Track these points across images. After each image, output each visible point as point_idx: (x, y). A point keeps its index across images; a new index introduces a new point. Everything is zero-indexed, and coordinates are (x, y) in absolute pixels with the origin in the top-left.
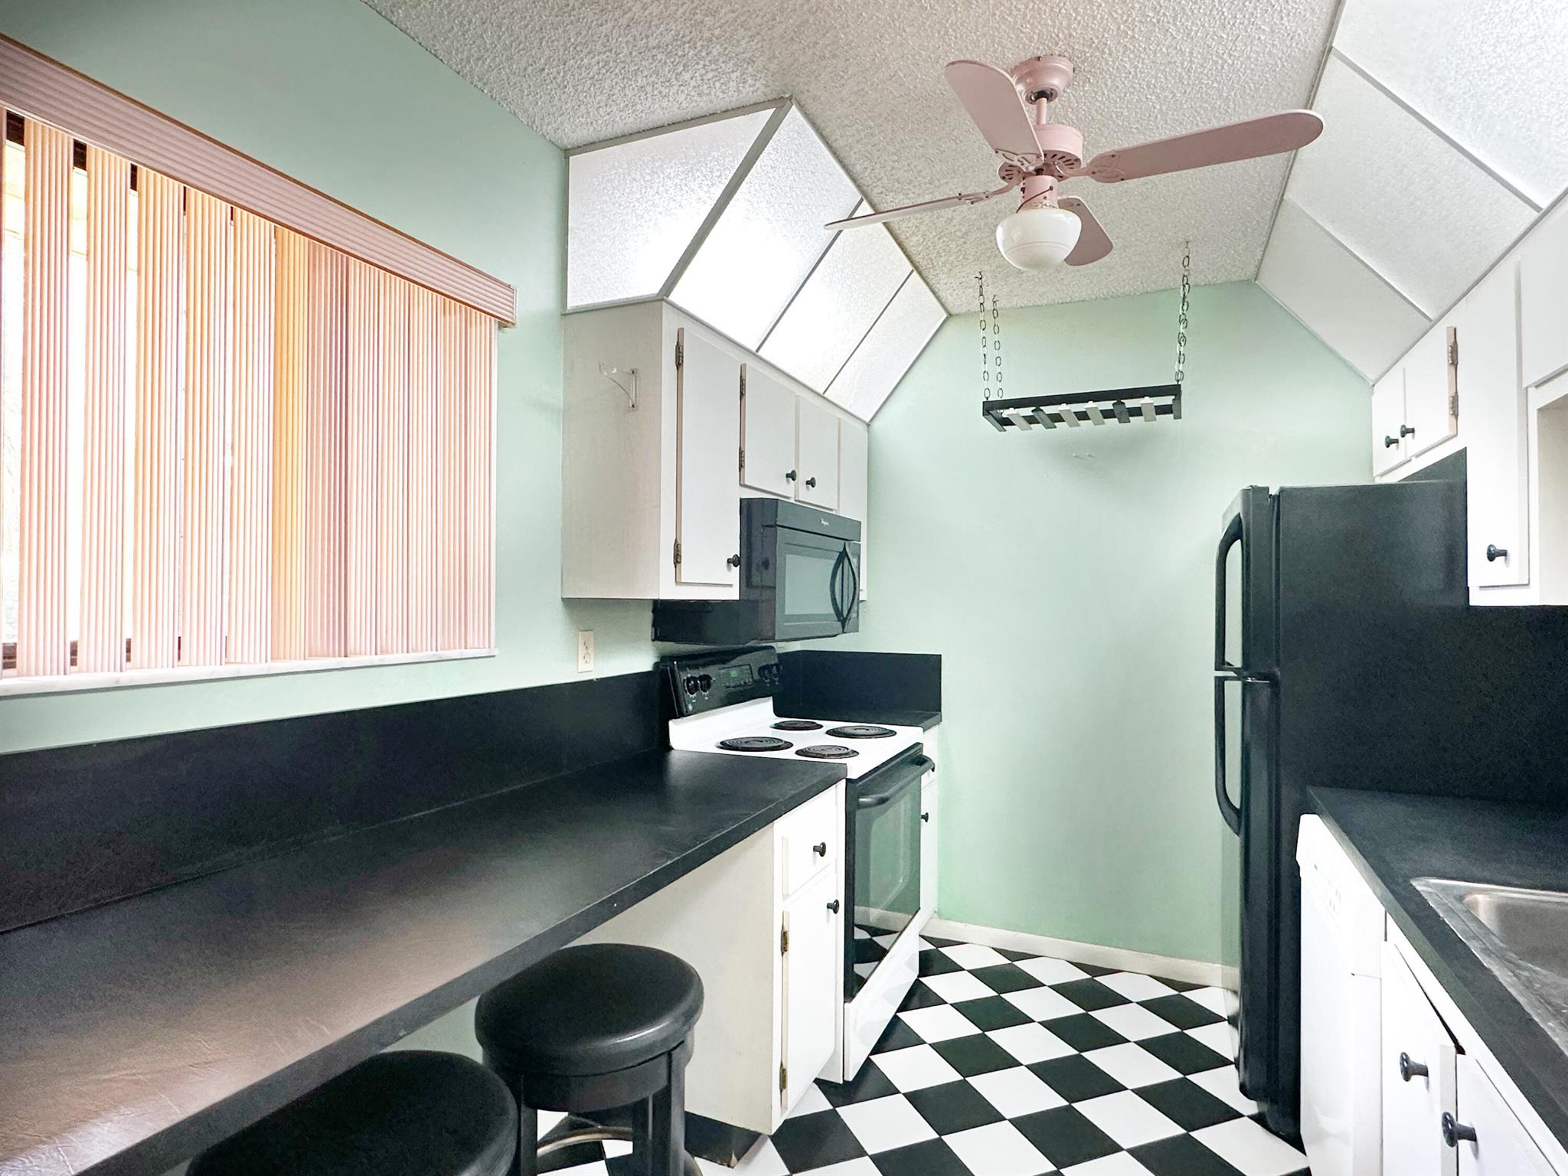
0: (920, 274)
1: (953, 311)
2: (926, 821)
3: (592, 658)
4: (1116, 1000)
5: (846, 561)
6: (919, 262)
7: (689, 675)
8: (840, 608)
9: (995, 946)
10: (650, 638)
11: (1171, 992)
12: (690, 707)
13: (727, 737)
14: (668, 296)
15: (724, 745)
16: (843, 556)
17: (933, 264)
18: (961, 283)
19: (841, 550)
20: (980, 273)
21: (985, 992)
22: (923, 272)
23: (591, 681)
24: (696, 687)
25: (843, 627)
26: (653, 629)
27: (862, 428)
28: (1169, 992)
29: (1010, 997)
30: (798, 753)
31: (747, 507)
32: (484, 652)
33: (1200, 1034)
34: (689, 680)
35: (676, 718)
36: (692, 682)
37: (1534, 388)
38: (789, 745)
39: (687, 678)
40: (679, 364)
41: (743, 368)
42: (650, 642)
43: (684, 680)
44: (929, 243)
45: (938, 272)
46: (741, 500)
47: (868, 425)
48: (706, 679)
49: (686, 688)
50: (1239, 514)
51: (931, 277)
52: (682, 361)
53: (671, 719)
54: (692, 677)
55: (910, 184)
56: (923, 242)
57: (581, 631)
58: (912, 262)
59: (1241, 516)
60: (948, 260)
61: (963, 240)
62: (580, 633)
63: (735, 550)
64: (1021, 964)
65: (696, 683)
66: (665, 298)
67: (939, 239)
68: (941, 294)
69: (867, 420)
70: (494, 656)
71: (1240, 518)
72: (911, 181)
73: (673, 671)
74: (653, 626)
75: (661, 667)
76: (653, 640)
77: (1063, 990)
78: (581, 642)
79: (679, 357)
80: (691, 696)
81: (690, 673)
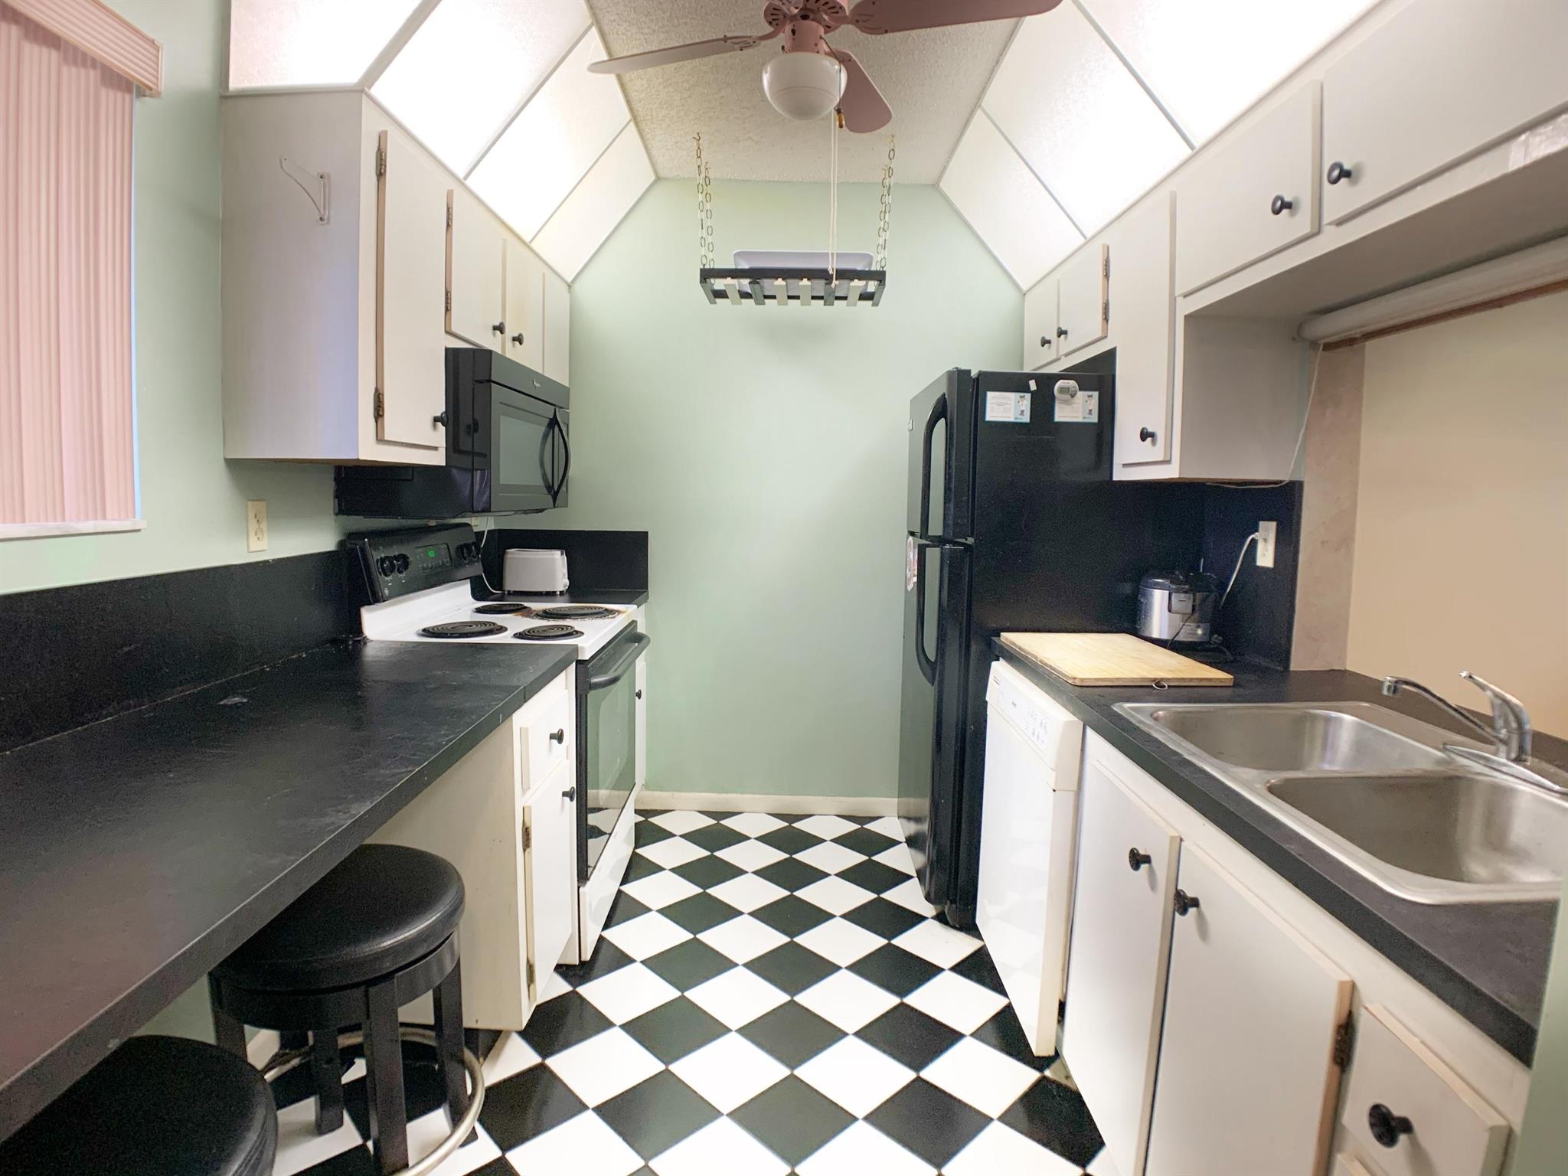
0: (637, 124)
1: (662, 174)
2: (639, 698)
3: (265, 535)
4: (813, 841)
5: (556, 429)
6: (638, 111)
7: (383, 555)
8: (550, 481)
9: (700, 810)
10: (332, 512)
11: (855, 826)
12: (386, 592)
13: (430, 624)
14: (370, 88)
15: (427, 632)
16: (553, 423)
17: (652, 116)
18: (676, 143)
19: (552, 417)
20: (698, 134)
21: (699, 853)
22: (640, 124)
23: (266, 562)
24: (392, 569)
25: (555, 499)
26: (336, 500)
27: (565, 288)
28: (853, 827)
29: (722, 854)
30: (516, 636)
31: (455, 360)
32: (127, 525)
33: (884, 858)
34: (383, 560)
35: (370, 604)
36: (387, 562)
37: (1182, 298)
38: (501, 629)
39: (381, 558)
40: (381, 174)
41: (450, 195)
42: (333, 516)
43: (377, 560)
44: (653, 92)
45: (655, 126)
46: (447, 350)
47: (570, 286)
48: (404, 558)
49: (380, 570)
50: (944, 395)
51: (646, 130)
52: (385, 170)
53: (363, 605)
54: (386, 557)
55: (646, 16)
56: (647, 88)
57: (249, 500)
58: (631, 109)
59: (946, 397)
60: (668, 114)
61: (689, 93)
62: (250, 503)
63: (440, 408)
64: (727, 822)
65: (392, 563)
66: (366, 89)
67: (664, 88)
68: (654, 152)
69: (569, 280)
70: (139, 530)
71: (945, 398)
72: (648, 12)
73: (363, 550)
74: (336, 497)
75: (349, 546)
76: (337, 514)
77: (767, 839)
78: (251, 515)
79: (381, 165)
80: (386, 578)
81: (383, 552)
